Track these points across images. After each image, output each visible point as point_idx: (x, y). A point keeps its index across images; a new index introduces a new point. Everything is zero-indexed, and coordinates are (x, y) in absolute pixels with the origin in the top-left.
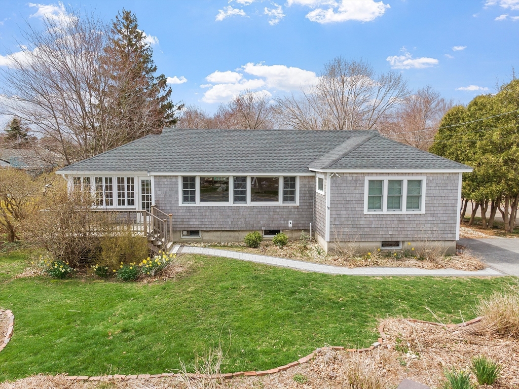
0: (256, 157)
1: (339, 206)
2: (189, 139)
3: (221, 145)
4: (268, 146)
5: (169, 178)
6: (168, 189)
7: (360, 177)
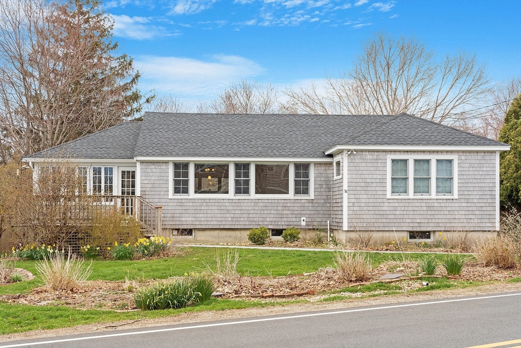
0: (262, 142)
1: (358, 188)
2: (178, 123)
3: (218, 130)
4: (276, 131)
5: (158, 164)
6: (156, 178)
7: (381, 156)
